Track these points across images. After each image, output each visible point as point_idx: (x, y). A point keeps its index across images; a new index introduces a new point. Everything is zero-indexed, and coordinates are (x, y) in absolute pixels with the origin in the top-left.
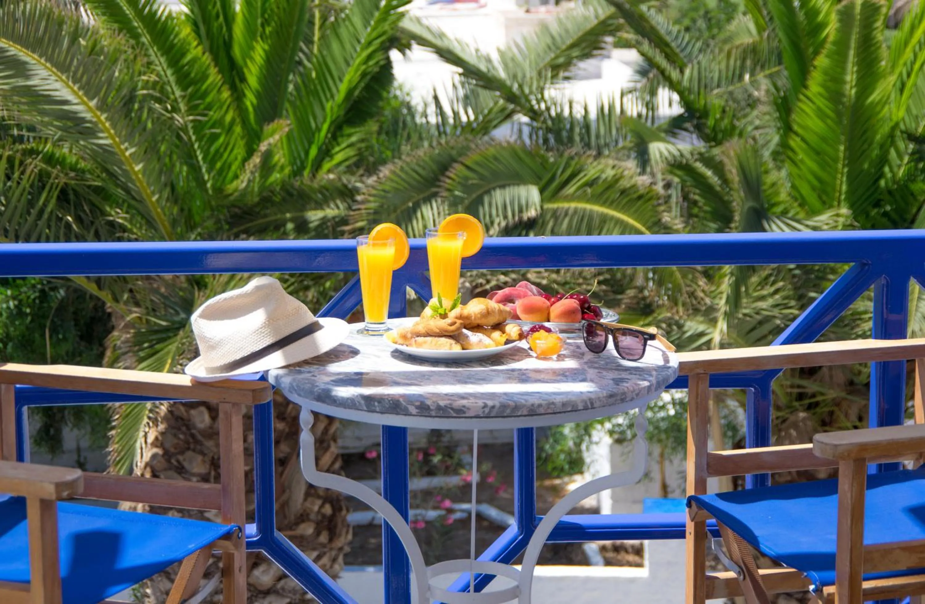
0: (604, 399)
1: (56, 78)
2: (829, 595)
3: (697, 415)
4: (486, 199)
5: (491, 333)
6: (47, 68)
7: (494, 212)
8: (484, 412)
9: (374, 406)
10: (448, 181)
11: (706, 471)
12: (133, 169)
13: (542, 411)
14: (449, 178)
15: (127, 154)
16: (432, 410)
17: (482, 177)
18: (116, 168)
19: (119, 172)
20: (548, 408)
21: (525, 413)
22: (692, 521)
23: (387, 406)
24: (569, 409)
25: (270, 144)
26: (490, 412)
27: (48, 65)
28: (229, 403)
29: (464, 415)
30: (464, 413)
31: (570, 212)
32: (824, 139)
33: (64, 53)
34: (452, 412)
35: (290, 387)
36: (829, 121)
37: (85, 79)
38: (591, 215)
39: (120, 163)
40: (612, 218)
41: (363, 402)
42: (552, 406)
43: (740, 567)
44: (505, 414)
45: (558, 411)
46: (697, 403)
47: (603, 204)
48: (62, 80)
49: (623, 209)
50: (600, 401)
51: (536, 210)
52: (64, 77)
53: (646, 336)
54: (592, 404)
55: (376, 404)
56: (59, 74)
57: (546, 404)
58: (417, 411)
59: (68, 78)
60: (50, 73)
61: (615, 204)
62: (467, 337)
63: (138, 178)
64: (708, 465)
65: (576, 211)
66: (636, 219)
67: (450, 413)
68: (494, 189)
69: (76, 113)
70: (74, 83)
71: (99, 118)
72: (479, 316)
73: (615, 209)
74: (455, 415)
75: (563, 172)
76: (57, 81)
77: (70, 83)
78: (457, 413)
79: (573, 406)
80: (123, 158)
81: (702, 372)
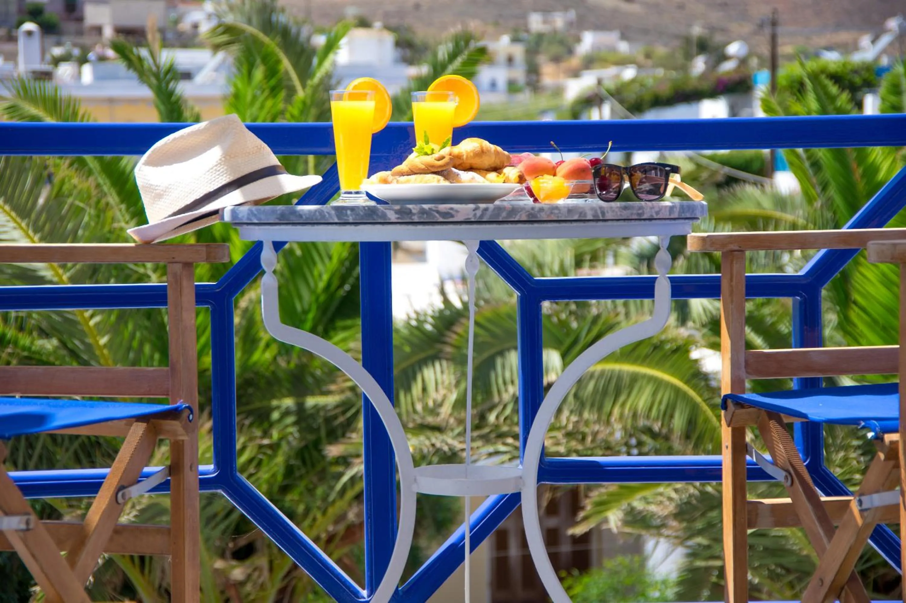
0: (617, 210)
1: (15, 225)
2: (892, 442)
3: (732, 301)
4: (499, 361)
5: (486, 174)
6: (5, 211)
7: (508, 375)
8: (475, 215)
9: (346, 215)
10: (455, 336)
11: (743, 369)
12: (97, 342)
13: (543, 216)
14: (456, 333)
15: (92, 323)
16: (414, 214)
17: (493, 335)
18: (77, 342)
19: (81, 347)
20: (552, 213)
21: (524, 218)
22: (729, 426)
23: (361, 213)
24: (576, 217)
25: (251, 301)
26: (482, 215)
27: (7, 208)
28: (180, 262)
29: (451, 220)
30: (452, 216)
31: (596, 374)
32: (890, 311)
33: (26, 194)
34: (437, 215)
35: (248, 214)
36: (896, 289)
37: (47, 227)
38: (620, 377)
39: (82, 335)
40: (644, 376)
41: (333, 212)
42: (556, 211)
43: (787, 471)
44: (500, 219)
45: (563, 218)
46: (731, 286)
47: (635, 361)
48: (21, 228)
49: (658, 365)
50: (613, 211)
51: (557, 374)
52: (24, 225)
53: (667, 168)
54: (603, 213)
55: (349, 212)
56: (19, 220)
57: (549, 208)
58: (397, 216)
59: (28, 225)
60: (8, 218)
61: (648, 360)
62: (458, 175)
63: (103, 354)
64: (746, 362)
65: (602, 373)
66: (673, 375)
67: (435, 217)
68: (509, 350)
69: (34, 271)
70: (35, 231)
71: (60, 277)
72: (472, 154)
73: (649, 366)
74: (441, 220)
75: (589, 331)
76: (15, 228)
77: (31, 232)
78: (443, 217)
79: (581, 213)
80: (85, 329)
81: (737, 248)
